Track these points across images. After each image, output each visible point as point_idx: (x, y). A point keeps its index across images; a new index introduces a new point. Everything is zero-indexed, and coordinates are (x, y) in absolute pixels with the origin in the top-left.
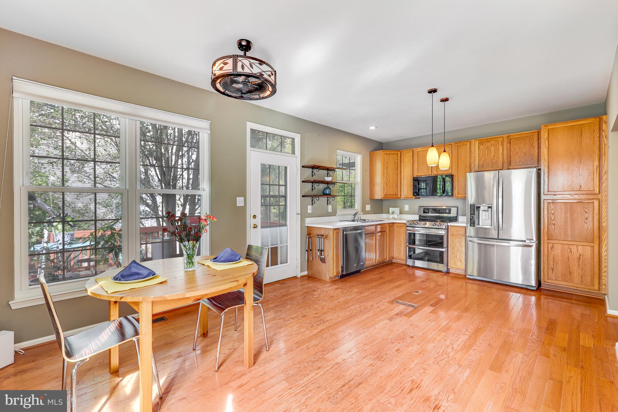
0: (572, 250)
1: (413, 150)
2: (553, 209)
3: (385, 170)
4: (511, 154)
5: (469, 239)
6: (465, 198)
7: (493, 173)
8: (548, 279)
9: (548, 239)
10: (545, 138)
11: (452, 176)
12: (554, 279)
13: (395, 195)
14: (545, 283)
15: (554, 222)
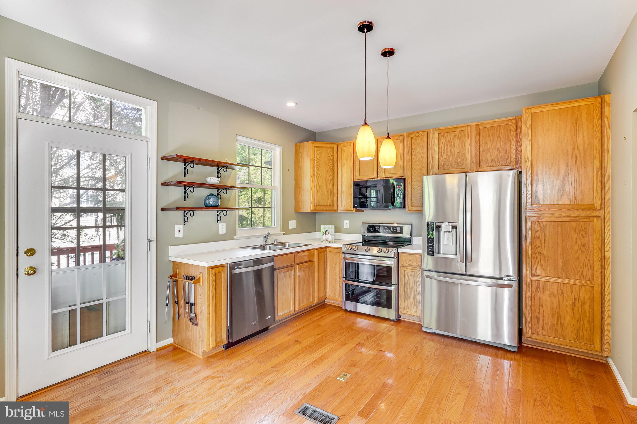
0: (565, 292)
1: (353, 143)
2: (538, 230)
3: (315, 169)
4: (481, 150)
5: (426, 273)
6: (420, 212)
7: (456, 175)
8: (532, 333)
9: (532, 275)
10: (528, 126)
11: (404, 180)
12: (540, 333)
13: (330, 206)
14: (528, 339)
15: (539, 250)
